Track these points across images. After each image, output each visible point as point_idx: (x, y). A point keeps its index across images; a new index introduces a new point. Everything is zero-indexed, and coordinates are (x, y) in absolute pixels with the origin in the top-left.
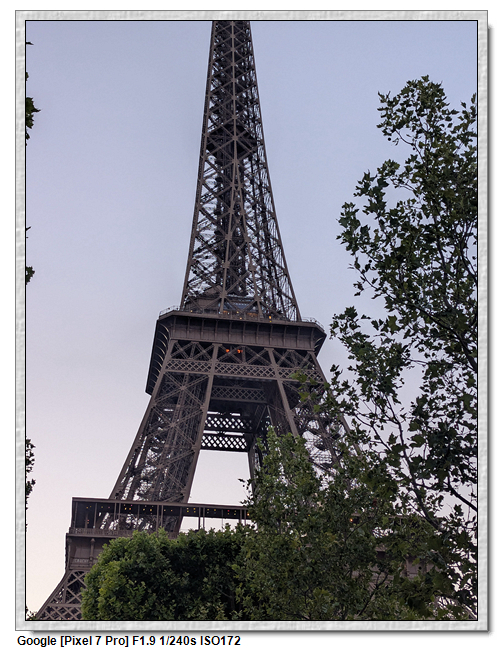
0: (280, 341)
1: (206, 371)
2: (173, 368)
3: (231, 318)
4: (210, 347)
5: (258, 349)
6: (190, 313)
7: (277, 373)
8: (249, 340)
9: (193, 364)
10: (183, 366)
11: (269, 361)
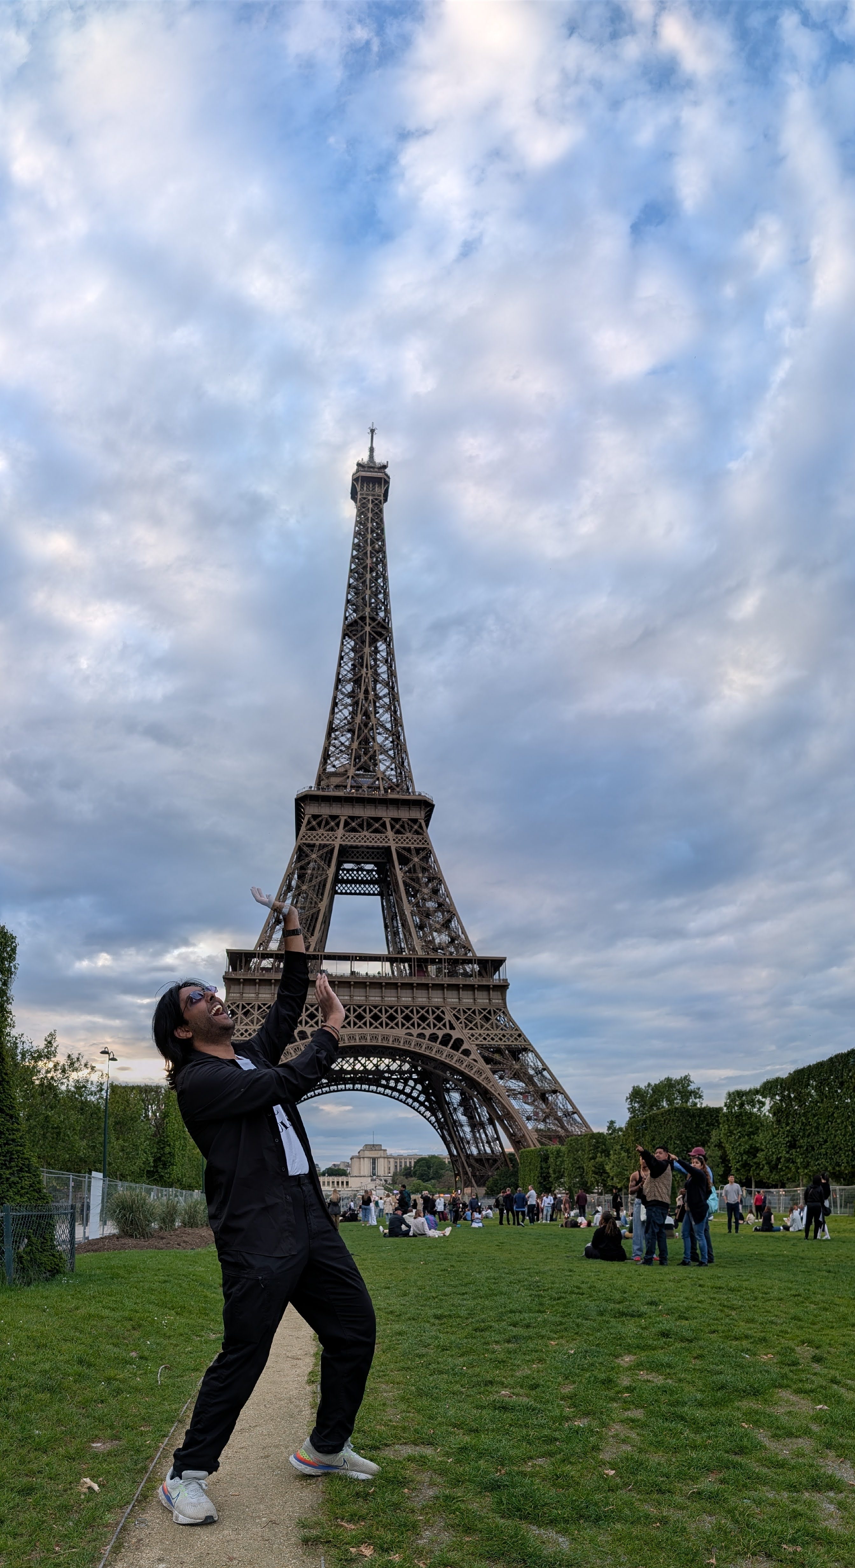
0: (396, 812)
1: (333, 840)
2: (306, 839)
3: (355, 795)
4: (338, 820)
5: (377, 819)
6: (321, 793)
7: (391, 840)
8: (368, 812)
9: (323, 835)
10: (315, 837)
11: (386, 829)
